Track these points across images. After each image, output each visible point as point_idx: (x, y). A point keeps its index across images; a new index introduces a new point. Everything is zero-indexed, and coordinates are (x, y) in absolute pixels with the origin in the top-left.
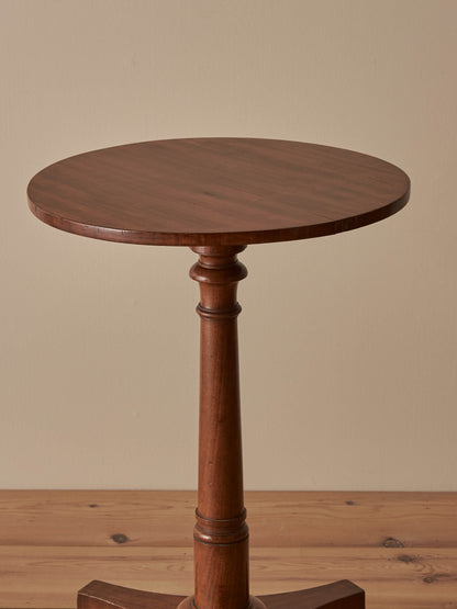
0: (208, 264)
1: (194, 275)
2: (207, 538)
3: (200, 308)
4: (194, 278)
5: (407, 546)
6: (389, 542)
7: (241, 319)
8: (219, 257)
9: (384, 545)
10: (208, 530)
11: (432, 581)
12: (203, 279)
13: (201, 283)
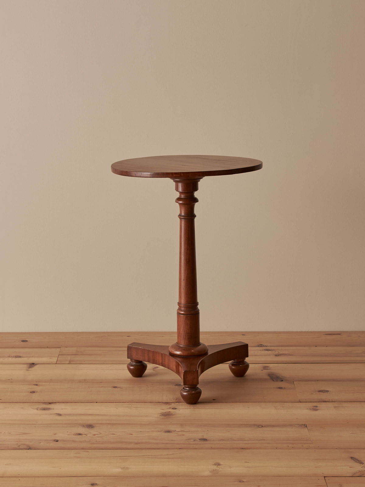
0: (183, 196)
1: (177, 201)
2: (182, 312)
3: (180, 216)
4: (177, 202)
5: (268, 347)
6: (261, 346)
7: (196, 220)
8: (187, 193)
9: (258, 346)
10: (183, 309)
11: (279, 356)
12: (181, 202)
13: (180, 204)
